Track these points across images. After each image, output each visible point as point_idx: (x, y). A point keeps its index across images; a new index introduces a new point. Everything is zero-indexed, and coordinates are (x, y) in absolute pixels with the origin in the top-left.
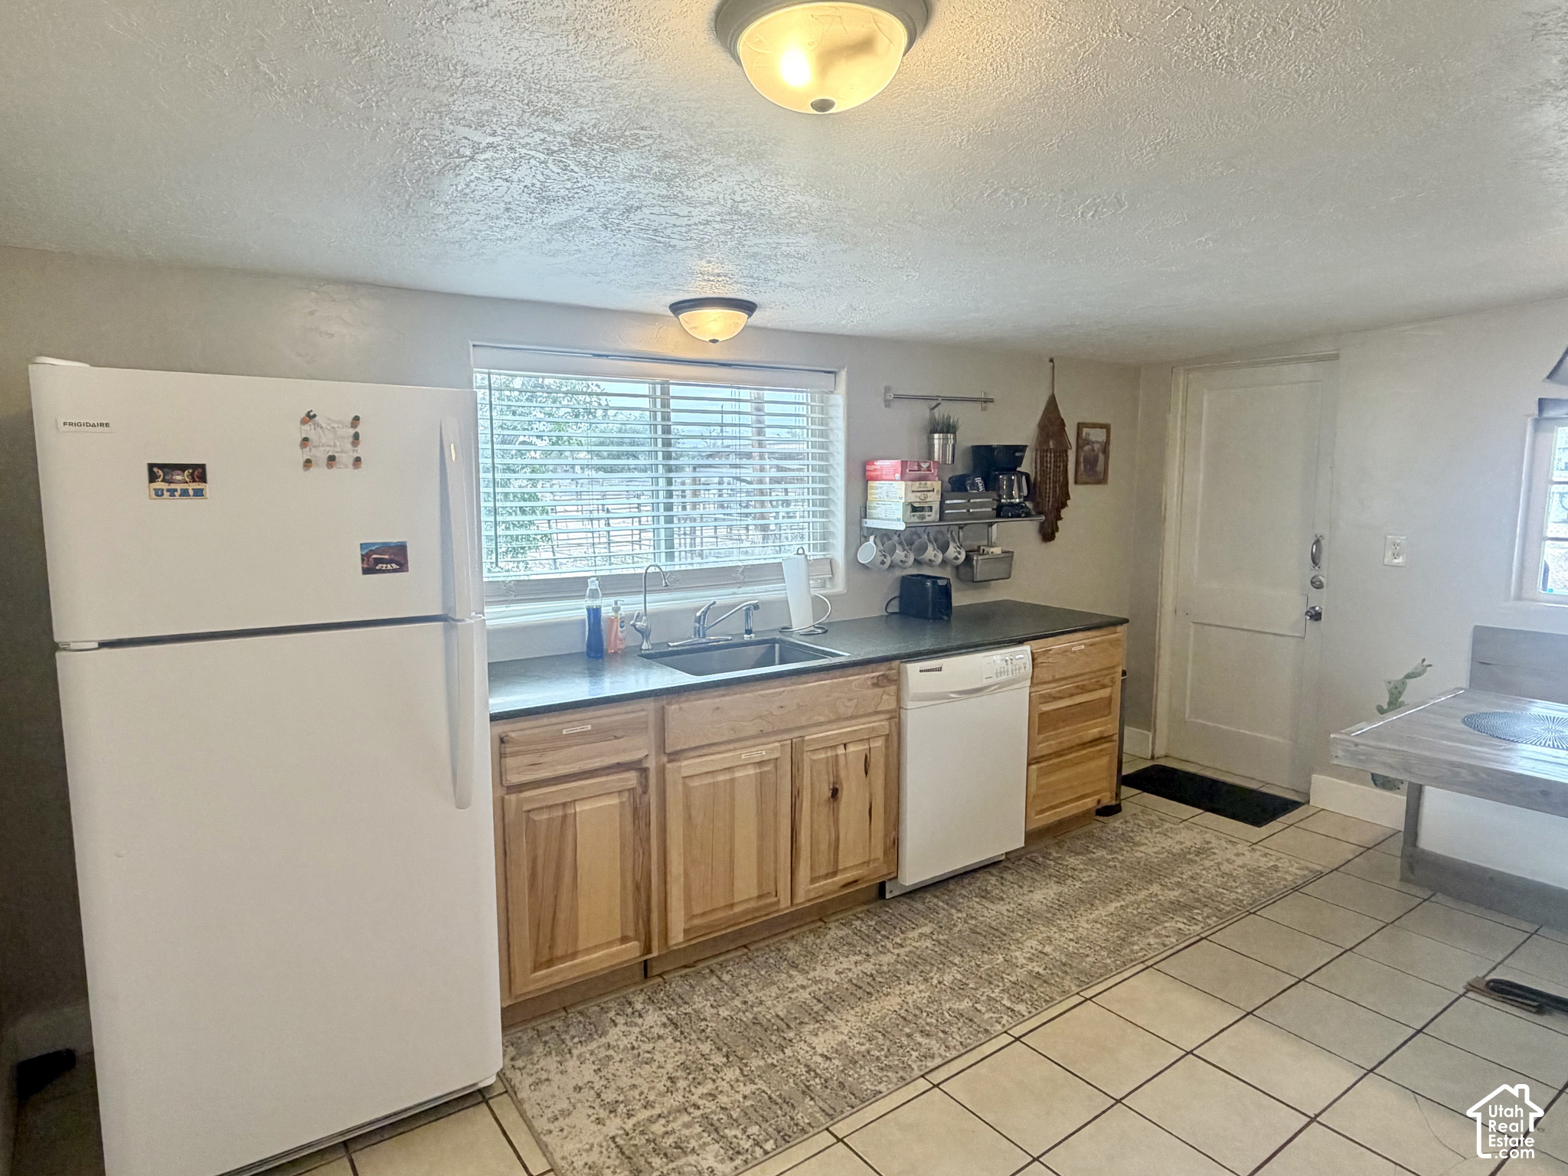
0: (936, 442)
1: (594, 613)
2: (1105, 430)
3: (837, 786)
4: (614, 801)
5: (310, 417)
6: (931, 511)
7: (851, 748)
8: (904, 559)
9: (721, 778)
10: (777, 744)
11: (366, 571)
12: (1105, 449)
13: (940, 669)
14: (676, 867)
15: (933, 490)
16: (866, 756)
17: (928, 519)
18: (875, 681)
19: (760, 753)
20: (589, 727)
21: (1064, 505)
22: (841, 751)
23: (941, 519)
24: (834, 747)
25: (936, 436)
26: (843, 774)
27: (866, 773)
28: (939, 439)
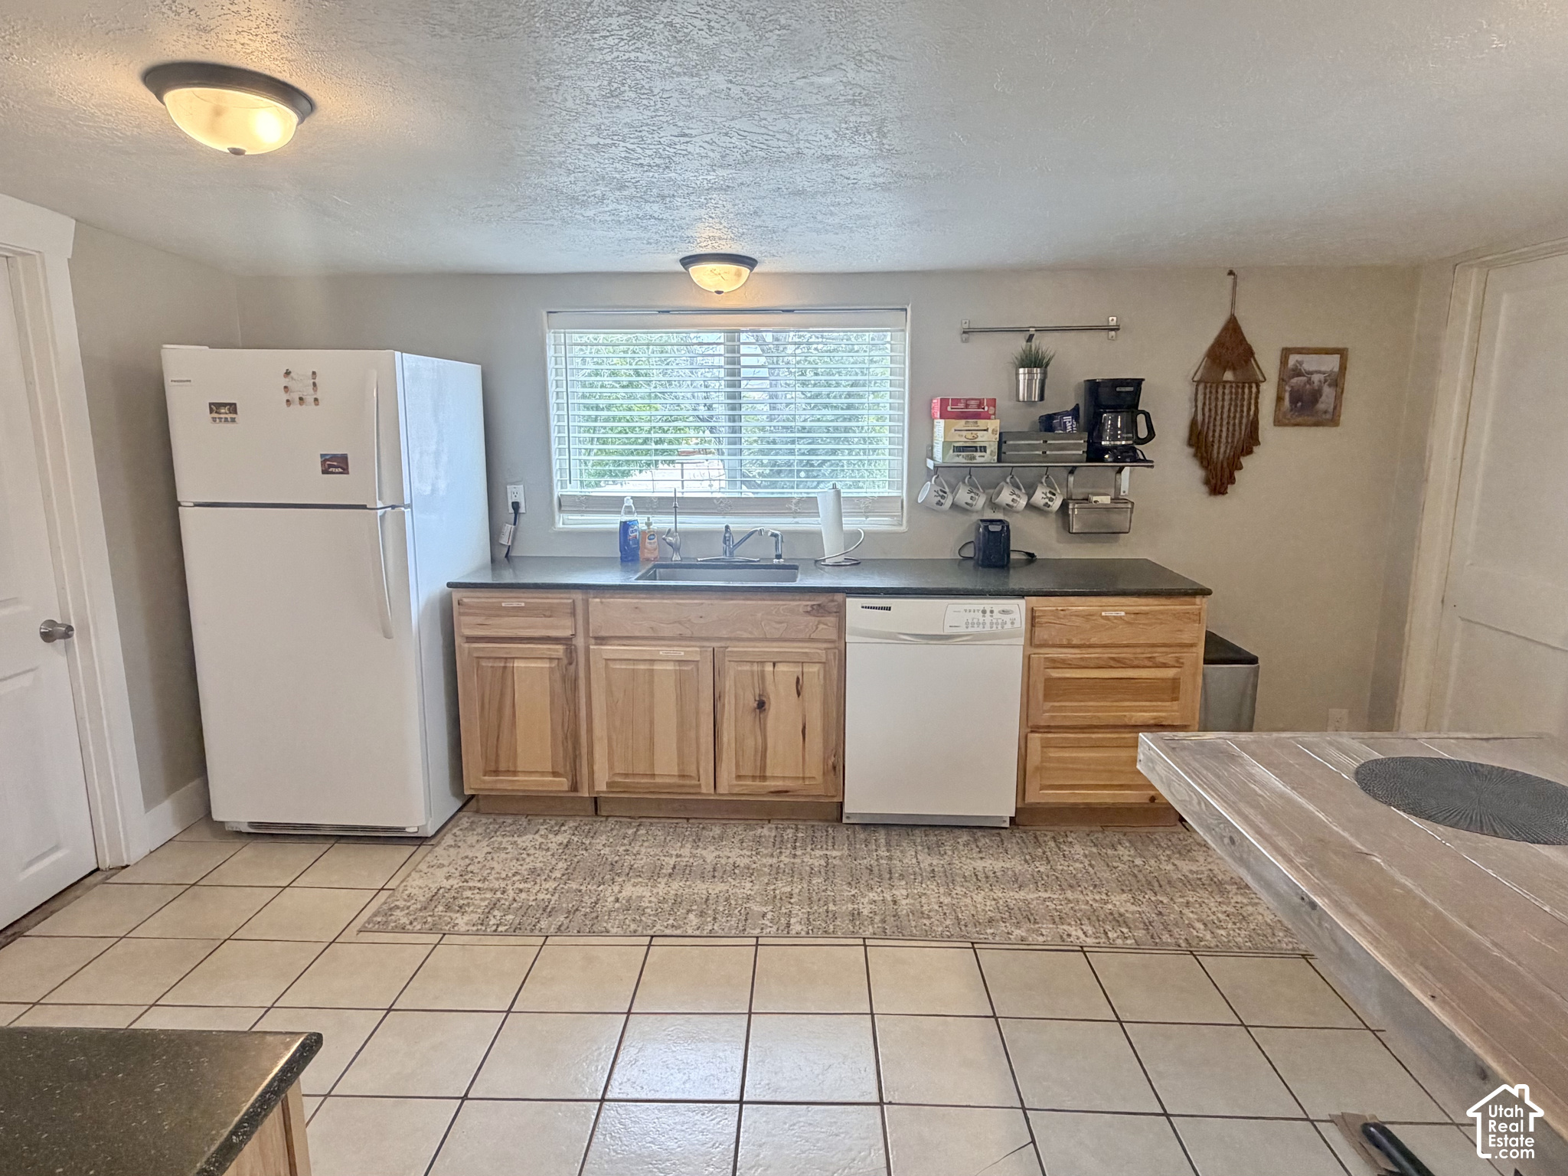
0: (1021, 377)
1: (625, 526)
2: (1337, 357)
3: (764, 699)
4: (546, 665)
5: (288, 373)
6: (985, 451)
7: (780, 668)
8: (970, 501)
9: (642, 667)
10: (698, 649)
11: (325, 472)
12: (1337, 381)
13: (889, 609)
14: (600, 730)
15: (986, 430)
16: (798, 679)
17: (979, 460)
18: (809, 609)
19: (680, 653)
20: (523, 605)
21: (1250, 452)
22: (769, 668)
23: (999, 460)
24: (763, 663)
25: (1021, 370)
26: (770, 689)
27: (799, 694)
28: (1024, 374)
